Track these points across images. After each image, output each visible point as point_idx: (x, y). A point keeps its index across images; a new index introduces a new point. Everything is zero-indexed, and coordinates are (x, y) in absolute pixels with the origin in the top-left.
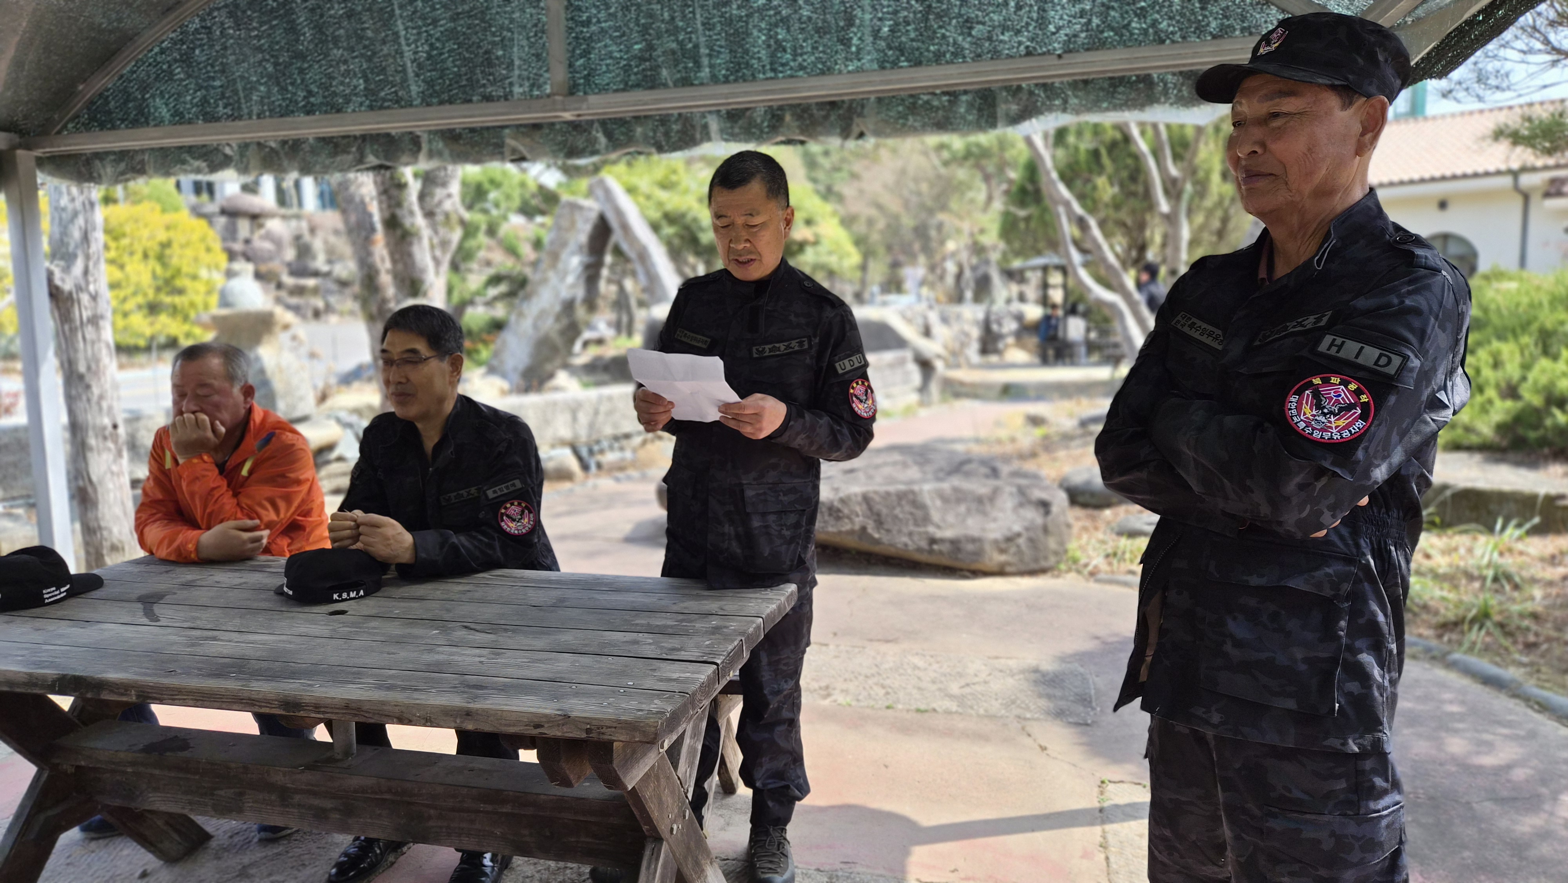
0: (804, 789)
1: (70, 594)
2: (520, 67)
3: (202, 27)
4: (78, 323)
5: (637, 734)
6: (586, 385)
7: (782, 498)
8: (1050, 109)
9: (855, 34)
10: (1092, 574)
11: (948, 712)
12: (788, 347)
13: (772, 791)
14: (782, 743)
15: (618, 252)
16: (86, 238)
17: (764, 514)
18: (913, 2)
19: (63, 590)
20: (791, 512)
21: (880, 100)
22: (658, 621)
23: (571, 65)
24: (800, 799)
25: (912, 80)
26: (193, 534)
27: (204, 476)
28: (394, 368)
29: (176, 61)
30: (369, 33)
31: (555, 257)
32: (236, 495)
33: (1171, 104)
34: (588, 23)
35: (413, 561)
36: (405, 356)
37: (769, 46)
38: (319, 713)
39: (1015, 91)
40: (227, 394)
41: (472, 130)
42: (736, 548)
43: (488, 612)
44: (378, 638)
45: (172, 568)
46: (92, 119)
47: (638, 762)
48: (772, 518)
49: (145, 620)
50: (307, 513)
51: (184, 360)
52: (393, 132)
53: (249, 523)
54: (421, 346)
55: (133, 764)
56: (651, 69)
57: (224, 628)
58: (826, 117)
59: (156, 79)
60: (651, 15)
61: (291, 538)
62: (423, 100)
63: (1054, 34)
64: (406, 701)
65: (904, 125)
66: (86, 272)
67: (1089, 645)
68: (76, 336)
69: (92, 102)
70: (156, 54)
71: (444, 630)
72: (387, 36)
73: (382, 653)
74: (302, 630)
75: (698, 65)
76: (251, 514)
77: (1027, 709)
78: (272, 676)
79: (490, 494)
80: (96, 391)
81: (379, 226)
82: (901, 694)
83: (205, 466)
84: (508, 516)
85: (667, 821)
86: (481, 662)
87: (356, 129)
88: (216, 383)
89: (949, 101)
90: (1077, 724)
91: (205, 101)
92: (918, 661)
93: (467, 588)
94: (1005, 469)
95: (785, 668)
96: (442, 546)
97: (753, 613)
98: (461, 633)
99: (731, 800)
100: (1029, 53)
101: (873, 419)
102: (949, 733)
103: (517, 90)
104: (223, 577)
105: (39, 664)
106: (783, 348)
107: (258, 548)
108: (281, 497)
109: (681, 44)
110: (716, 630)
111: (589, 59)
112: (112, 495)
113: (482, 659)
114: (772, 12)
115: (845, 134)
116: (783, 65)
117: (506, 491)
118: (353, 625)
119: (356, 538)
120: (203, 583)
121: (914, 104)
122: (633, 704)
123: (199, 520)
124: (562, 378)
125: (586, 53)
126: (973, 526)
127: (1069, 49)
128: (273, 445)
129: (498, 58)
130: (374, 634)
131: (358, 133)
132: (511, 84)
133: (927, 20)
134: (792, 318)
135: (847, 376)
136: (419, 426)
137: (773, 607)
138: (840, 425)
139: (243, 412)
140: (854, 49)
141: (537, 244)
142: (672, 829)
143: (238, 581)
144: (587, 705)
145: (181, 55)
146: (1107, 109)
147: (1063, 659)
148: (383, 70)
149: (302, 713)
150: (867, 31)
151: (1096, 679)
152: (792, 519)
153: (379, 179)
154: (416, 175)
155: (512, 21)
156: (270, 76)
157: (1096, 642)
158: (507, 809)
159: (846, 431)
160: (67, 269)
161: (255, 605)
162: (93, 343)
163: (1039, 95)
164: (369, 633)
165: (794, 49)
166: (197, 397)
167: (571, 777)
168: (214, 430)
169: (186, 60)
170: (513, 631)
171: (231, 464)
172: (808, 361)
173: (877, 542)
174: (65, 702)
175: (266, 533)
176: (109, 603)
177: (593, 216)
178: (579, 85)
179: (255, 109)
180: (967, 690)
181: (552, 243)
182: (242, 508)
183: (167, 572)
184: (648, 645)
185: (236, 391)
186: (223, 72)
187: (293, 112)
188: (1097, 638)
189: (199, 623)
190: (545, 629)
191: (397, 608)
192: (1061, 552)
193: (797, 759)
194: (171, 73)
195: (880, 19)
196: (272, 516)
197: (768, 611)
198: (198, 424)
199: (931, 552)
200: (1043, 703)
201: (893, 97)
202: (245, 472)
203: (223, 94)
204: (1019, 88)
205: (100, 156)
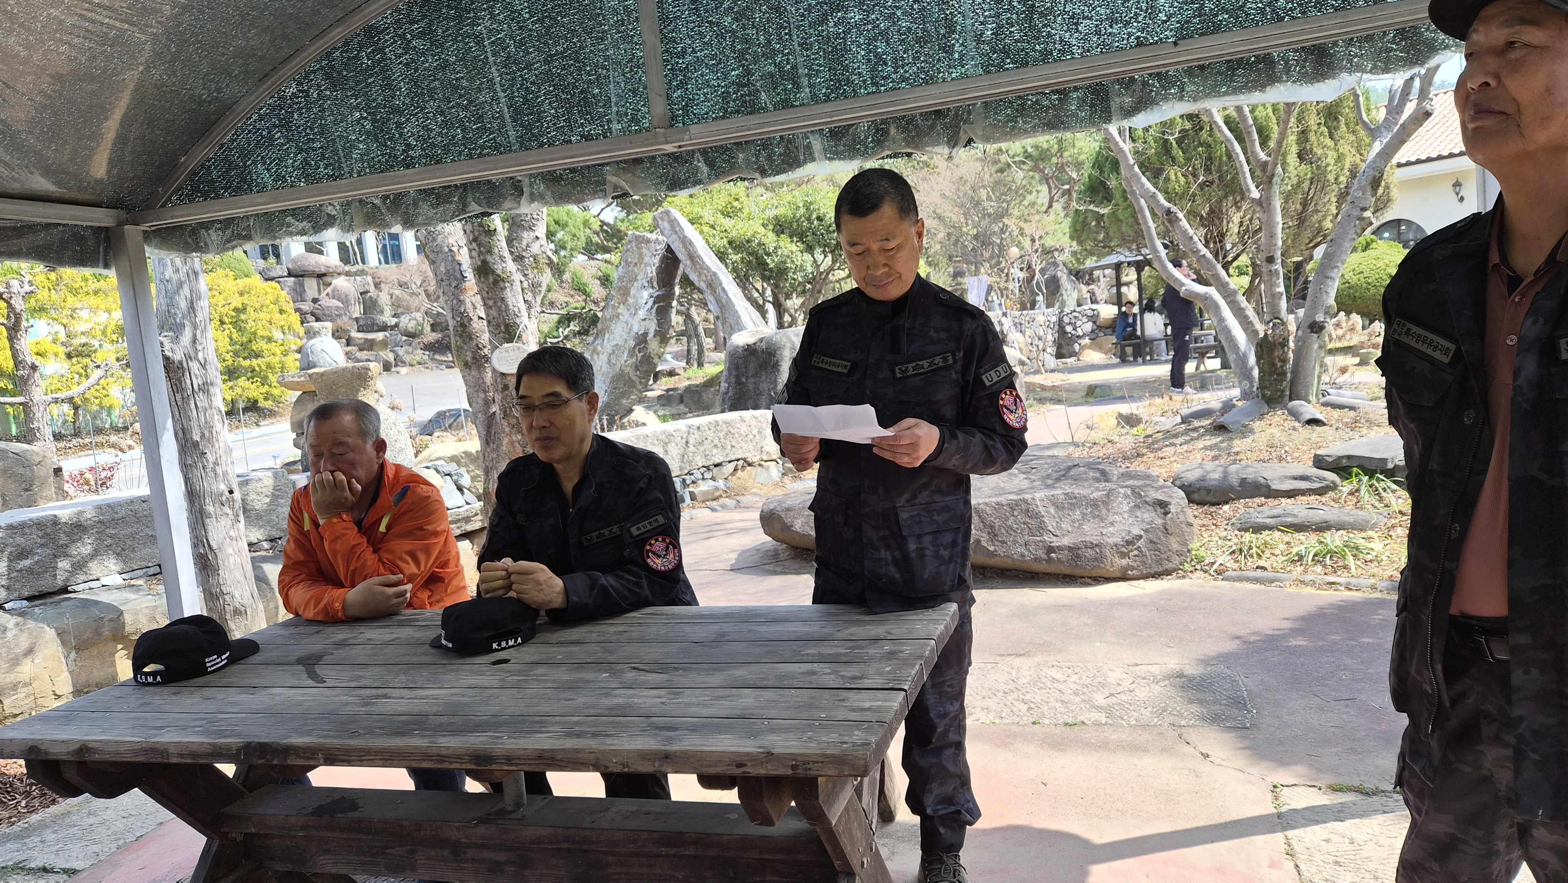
0: (975, 814)
1: (231, 661)
2: (616, 104)
3: (299, 91)
4: (190, 392)
5: (846, 768)
6: (664, 419)
7: (936, 517)
8: (1166, 99)
9: (957, 41)
10: (1219, 572)
11: (1098, 724)
12: (931, 364)
13: (943, 818)
14: (951, 768)
15: (686, 282)
16: (192, 307)
17: (919, 536)
18: (1015, 4)
19: (224, 657)
20: (947, 531)
21: (986, 105)
22: (829, 650)
23: (669, 97)
24: (971, 824)
25: (1022, 81)
26: (338, 592)
27: (345, 535)
28: (536, 412)
29: (275, 126)
30: (465, 83)
31: (625, 292)
32: (376, 551)
33: (1294, 82)
34: (683, 54)
35: (565, 605)
36: (546, 400)
37: (869, 60)
38: (511, 765)
39: (1128, 83)
40: (361, 451)
41: (573, 170)
42: (894, 572)
43: (654, 652)
44: (549, 685)
45: (321, 628)
46: (195, 190)
47: (838, 796)
48: (927, 539)
49: (311, 683)
50: (444, 565)
51: (317, 419)
52: (494, 179)
53: (393, 578)
54: (561, 388)
55: (305, 828)
56: (750, 95)
57: (391, 685)
58: (932, 127)
59: (256, 146)
60: (746, 40)
61: (431, 590)
62: (521, 144)
63: (1165, 22)
64: (601, 747)
65: (1013, 128)
66: (194, 341)
67: (1232, 646)
68: (189, 405)
69: (194, 173)
70: (255, 121)
71: (614, 673)
72: (481, 84)
73: (559, 699)
74: (472, 680)
75: (798, 86)
76: (394, 569)
77: (1181, 715)
78: (458, 731)
79: (634, 531)
80: (211, 457)
81: (470, 275)
82: (1045, 709)
83: (344, 524)
84: (654, 553)
85: (858, 855)
86: (663, 703)
87: (457, 179)
88: (350, 440)
89: (1059, 99)
90: (1234, 728)
91: (306, 163)
92: (1054, 673)
93: (621, 628)
94: (1115, 472)
95: (949, 690)
96: (592, 588)
97: (923, 635)
98: (631, 675)
99: (891, 828)
100: (1140, 44)
101: (1024, 429)
102: (1103, 746)
103: (616, 126)
104: (374, 633)
105: (221, 733)
106: (926, 365)
107: (403, 602)
108: (421, 550)
109: (779, 66)
110: (891, 655)
111: (687, 89)
112: (232, 560)
113: (663, 700)
114: (870, 27)
115: (953, 143)
116: (884, 78)
117: (649, 527)
118: (520, 673)
119: (509, 588)
120: (356, 642)
121: (1023, 105)
122: (834, 737)
123: (343, 579)
124: (639, 413)
125: (682, 85)
126: (1090, 531)
127: (1183, 35)
128: (409, 498)
129: (594, 96)
130: (545, 681)
131: (458, 183)
132: (609, 121)
133: (1032, 18)
134: (932, 333)
135: (994, 388)
136: (558, 467)
137: (941, 627)
138: (992, 439)
139: (376, 467)
140: (956, 56)
141: (605, 280)
142: (863, 863)
143: (390, 637)
144: (787, 740)
145: (280, 120)
146: (1226, 94)
147: (1206, 662)
148: (480, 118)
149: (494, 767)
150: (970, 36)
151: (1246, 680)
152: (948, 538)
153: (469, 227)
154: (504, 220)
155: (606, 58)
156: (368, 133)
157: (1237, 642)
158: (690, 851)
159: (999, 445)
160: (176, 340)
161: (415, 659)
162: (205, 410)
163: (1153, 85)
164: (539, 681)
165: (895, 60)
166: (333, 455)
167: (773, 815)
168: (351, 489)
169: (285, 124)
170: (684, 669)
171: (369, 520)
172: (954, 376)
173: (993, 554)
174: (228, 769)
175: (409, 587)
176: (270, 667)
177: (661, 247)
178: (678, 116)
179: (357, 167)
180: (1113, 700)
181: (620, 278)
182: (383, 563)
183: (317, 633)
184: (826, 675)
185: (369, 446)
186: (322, 133)
187: (392, 167)
188: (1237, 638)
189: (364, 682)
190: (717, 666)
191: (560, 653)
192: (1184, 553)
193: (964, 781)
194: (271, 138)
195: (982, 23)
196: (413, 569)
197: (938, 632)
198: (336, 484)
199: (1049, 560)
200: (1195, 708)
201: (1001, 100)
202: (382, 528)
203: (323, 155)
204: (1132, 79)
205: (206, 226)
